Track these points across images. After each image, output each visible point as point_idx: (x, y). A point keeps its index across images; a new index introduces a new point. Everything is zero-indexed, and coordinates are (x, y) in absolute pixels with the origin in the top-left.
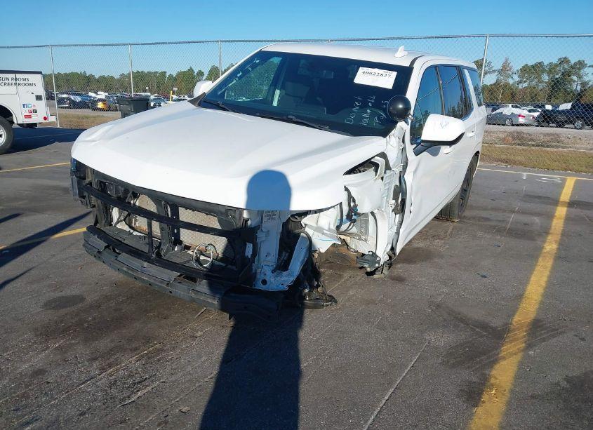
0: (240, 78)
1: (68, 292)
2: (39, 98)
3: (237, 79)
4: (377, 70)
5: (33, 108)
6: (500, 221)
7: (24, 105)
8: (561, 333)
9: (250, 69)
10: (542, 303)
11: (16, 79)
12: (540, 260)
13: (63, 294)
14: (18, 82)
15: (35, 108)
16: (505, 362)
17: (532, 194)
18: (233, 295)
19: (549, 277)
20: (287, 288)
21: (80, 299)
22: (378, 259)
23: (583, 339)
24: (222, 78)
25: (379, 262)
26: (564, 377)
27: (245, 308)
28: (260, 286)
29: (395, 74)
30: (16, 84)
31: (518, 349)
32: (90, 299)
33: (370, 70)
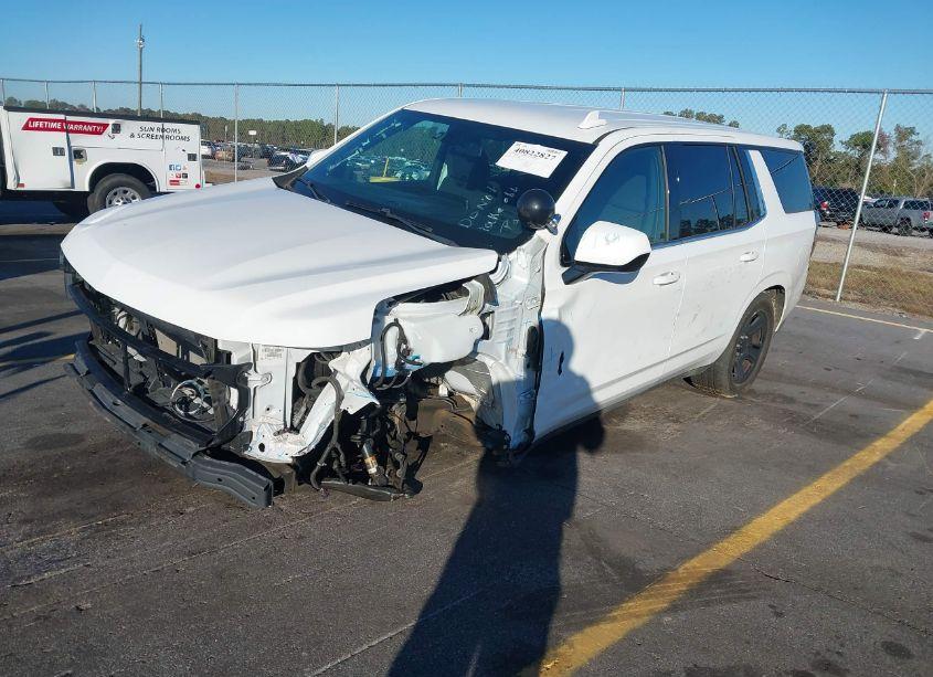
0: (366, 148)
1: (72, 429)
2: (192, 157)
3: (361, 150)
4: (538, 148)
5: (183, 171)
6: (809, 405)
7: (170, 166)
8: (748, 598)
9: (384, 136)
10: (762, 546)
11: (163, 130)
12: (826, 477)
13: (63, 430)
14: (166, 133)
15: (184, 172)
16: (609, 626)
17: (911, 367)
18: (207, 458)
19: (814, 508)
20: (290, 461)
21: (79, 438)
22: (506, 438)
23: (779, 615)
24: (337, 146)
25: (508, 443)
26: (690, 665)
27: (220, 480)
28: (254, 452)
29: (563, 154)
30: (162, 137)
31: (650, 610)
32: (89, 442)
33: (530, 147)
